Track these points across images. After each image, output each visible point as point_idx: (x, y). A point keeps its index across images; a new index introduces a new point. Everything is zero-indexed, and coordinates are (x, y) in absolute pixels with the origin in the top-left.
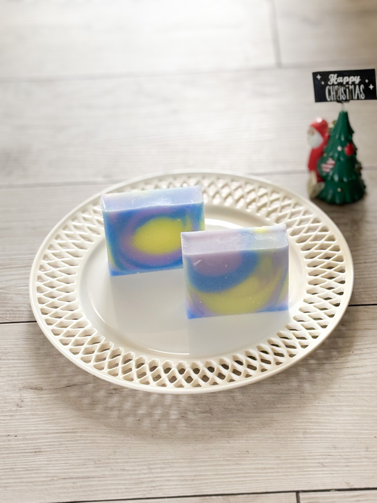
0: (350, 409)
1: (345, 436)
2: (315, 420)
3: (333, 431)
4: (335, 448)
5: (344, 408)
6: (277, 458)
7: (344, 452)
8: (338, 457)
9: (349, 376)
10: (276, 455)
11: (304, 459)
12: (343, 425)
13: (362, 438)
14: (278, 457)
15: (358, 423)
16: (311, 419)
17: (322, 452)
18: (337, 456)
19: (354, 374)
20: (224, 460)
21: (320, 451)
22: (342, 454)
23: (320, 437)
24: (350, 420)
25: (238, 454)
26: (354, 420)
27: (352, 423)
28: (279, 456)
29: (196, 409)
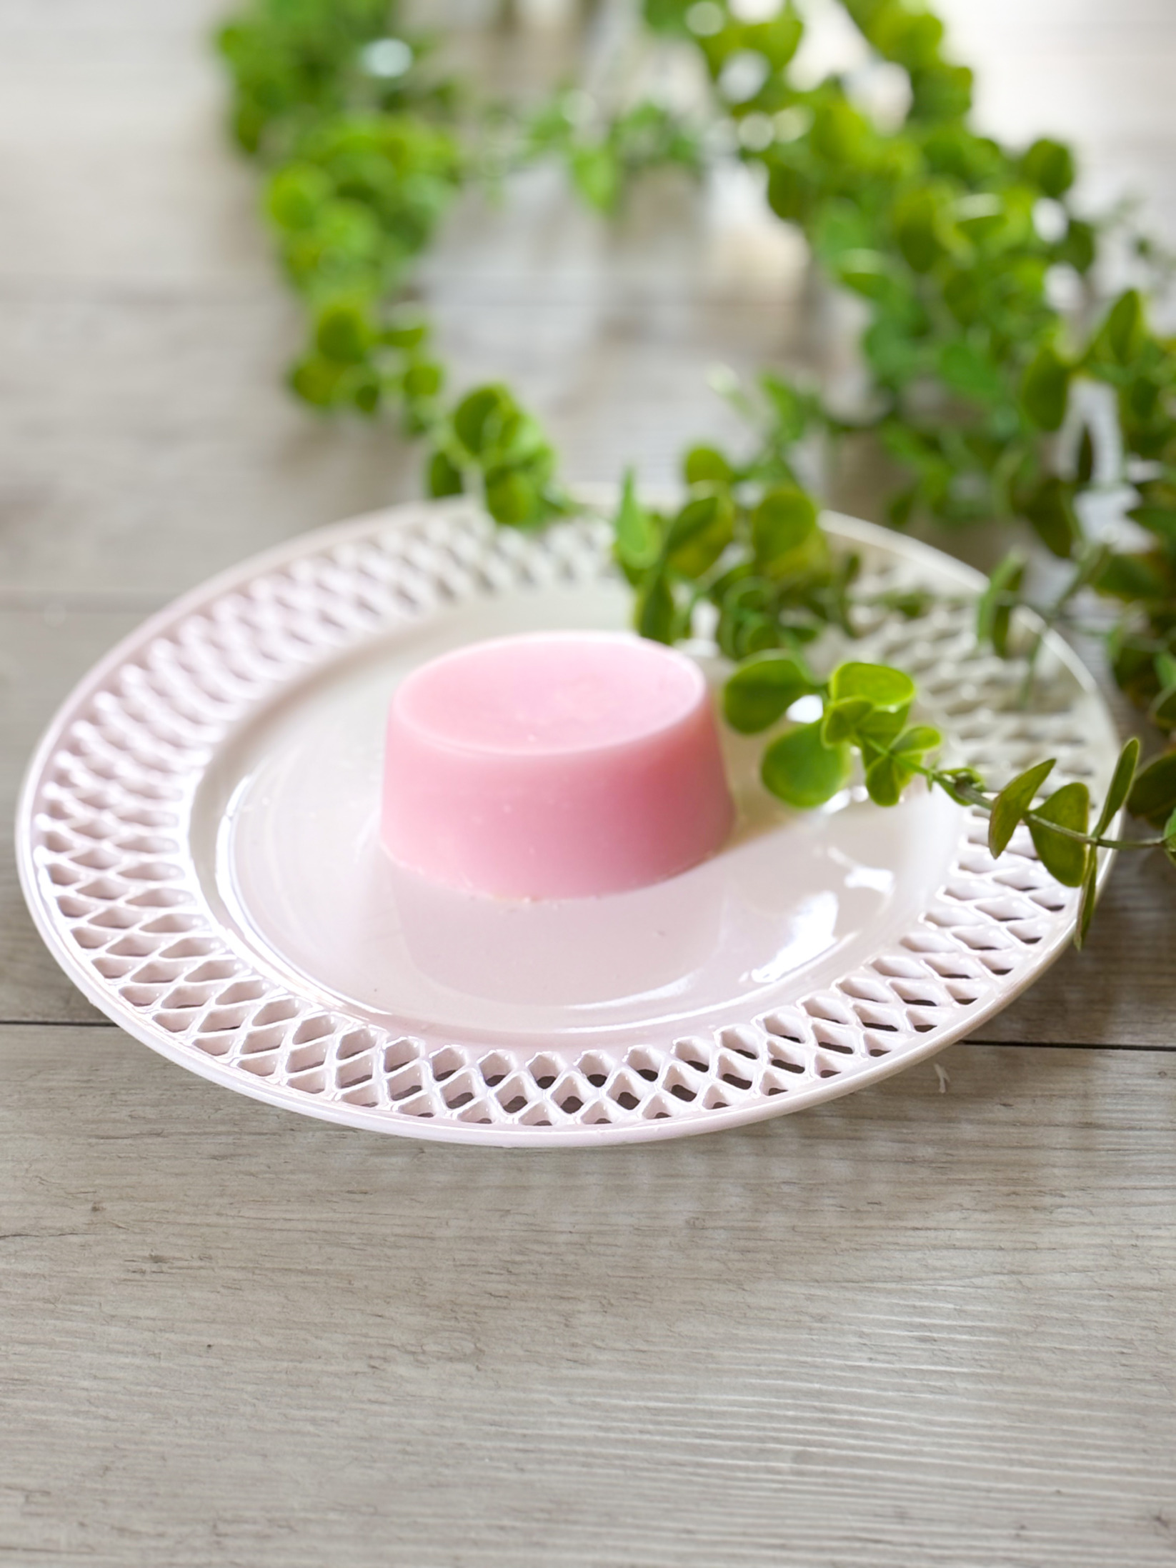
0: (981, 1387)
1: (948, 1481)
2: (846, 1417)
3: (906, 1458)
4: (902, 1516)
5: (961, 1385)
6: (684, 1536)
7: (932, 1534)
8: (908, 1550)
9: (1001, 1277)
10: (681, 1526)
11: (783, 1547)
12: (945, 1441)
13: (1007, 1491)
14: (689, 1532)
15: (1001, 1439)
16: (834, 1411)
17: (851, 1529)
18: (903, 1544)
19: (1020, 1273)
20: (490, 1527)
21: (844, 1524)
22: (926, 1541)
23: (854, 1477)
24: (975, 1426)
25: (542, 1510)
26: (991, 1427)
27: (979, 1438)
28: (691, 1527)
29: (426, 1348)
